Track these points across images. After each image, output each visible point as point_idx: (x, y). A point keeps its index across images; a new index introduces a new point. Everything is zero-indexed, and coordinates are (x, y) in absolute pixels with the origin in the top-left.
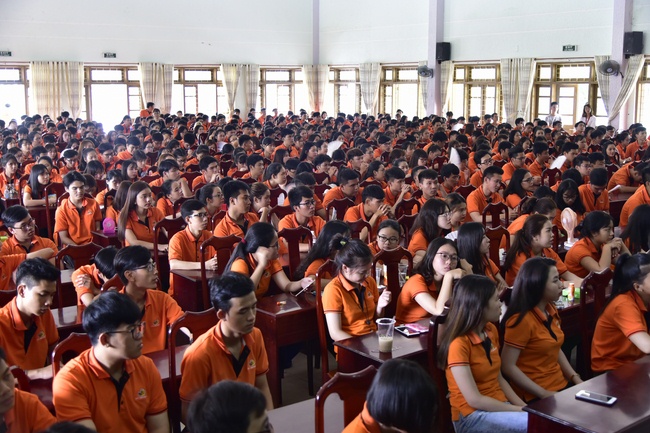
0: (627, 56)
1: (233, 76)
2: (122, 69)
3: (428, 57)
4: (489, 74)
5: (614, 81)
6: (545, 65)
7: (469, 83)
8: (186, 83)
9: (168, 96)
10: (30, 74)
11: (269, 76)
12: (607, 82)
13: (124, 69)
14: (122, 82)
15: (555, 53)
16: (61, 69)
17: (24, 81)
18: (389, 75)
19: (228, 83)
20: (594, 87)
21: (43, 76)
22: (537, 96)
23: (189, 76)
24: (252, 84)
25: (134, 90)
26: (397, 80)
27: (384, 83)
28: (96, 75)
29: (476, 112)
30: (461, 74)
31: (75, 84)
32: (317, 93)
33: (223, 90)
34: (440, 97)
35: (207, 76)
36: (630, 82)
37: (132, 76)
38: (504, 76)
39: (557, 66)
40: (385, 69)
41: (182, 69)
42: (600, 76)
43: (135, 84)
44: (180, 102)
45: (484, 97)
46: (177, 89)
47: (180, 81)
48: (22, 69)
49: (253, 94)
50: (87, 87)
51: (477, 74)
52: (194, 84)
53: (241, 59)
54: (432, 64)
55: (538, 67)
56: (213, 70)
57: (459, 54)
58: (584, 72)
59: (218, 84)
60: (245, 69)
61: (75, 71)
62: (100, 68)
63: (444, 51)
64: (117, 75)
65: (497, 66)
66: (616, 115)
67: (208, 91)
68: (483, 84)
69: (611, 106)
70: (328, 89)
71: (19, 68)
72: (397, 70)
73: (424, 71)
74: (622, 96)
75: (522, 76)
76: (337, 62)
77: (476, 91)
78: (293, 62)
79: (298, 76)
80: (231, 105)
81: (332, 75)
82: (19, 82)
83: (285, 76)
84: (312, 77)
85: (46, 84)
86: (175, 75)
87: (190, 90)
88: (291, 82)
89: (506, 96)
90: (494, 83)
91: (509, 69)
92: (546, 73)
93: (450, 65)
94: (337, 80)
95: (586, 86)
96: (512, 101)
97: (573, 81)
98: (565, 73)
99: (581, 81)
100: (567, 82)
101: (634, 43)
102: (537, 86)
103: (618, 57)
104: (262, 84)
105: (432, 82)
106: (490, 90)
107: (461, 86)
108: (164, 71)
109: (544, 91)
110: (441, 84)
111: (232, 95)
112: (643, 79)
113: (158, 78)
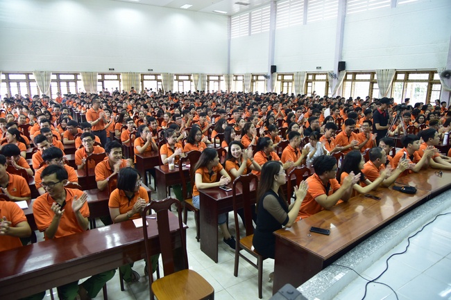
0: (339, 71)
1: (196, 78)
2: (155, 75)
3: (268, 71)
4: (290, 78)
5: (335, 82)
6: (310, 74)
7: (283, 81)
8: (179, 81)
9: (172, 85)
10: (121, 77)
11: (211, 78)
12: (332, 81)
13: (156, 75)
14: (155, 80)
15: (315, 70)
16: (132, 75)
17: (119, 80)
18: (255, 78)
19: (195, 81)
20: (328, 83)
21: (126, 77)
22: (307, 86)
23: (180, 78)
24: (204, 81)
25: (159, 83)
26: (257, 80)
27: (253, 81)
28: (145, 77)
29: (285, 92)
30: (280, 78)
31: (137, 80)
32: (229, 85)
33: (193, 83)
34: (272, 86)
35: (187, 78)
36: (340, 81)
37: (159, 77)
38: (295, 78)
39: (314, 75)
40: (253, 76)
41: (178, 75)
42: (329, 78)
43: (160, 81)
44: (177, 88)
45: (288, 86)
46: (175, 83)
47: (177, 80)
48: (118, 75)
49: (204, 85)
50: (142, 81)
51: (286, 78)
52: (182, 81)
54: (269, 74)
55: (308, 75)
56: (189, 76)
57: (279, 70)
58: (324, 77)
60: (202, 75)
61: (137, 76)
62: (147, 75)
63: (274, 69)
64: (153, 77)
65: (293, 75)
66: (335, 93)
67: (187, 84)
68: (288, 82)
69: (333, 90)
70: (233, 83)
71: (117, 74)
72: (257, 76)
73: (266, 76)
74: (337, 86)
75: (301, 78)
76: (236, 73)
77: (285, 84)
78: (220, 73)
79: (222, 78)
80: (196, 88)
81: (235, 78)
82: (117, 80)
84: (227, 79)
85: (127, 80)
86: (175, 77)
87: (181, 83)
88: (219, 81)
89: (296, 86)
90: (292, 81)
91: (297, 76)
92: (310, 77)
93: (276, 74)
94: (236, 80)
95: (325, 83)
96: (298, 88)
97: (320, 80)
98: (318, 77)
99: (323, 80)
100: (318, 80)
101: (342, 66)
102: (307, 82)
103: (336, 71)
104: (208, 81)
105: (269, 80)
106: (290, 84)
107: (280, 82)
108: (171, 76)
109: (309, 84)
110: (273, 81)
111: (196, 85)
112: (346, 80)
113: (169, 78)
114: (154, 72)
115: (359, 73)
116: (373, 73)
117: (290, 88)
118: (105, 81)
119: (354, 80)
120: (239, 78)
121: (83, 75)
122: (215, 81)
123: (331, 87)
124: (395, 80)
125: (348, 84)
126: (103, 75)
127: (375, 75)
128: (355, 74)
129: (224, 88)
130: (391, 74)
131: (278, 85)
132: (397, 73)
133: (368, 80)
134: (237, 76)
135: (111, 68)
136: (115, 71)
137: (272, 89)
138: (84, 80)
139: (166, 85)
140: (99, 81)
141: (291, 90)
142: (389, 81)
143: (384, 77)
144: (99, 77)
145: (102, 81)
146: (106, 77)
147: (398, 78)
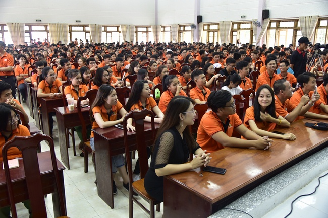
0: (263, 19)
1: (125, 29)
3: (194, 21)
4: (215, 27)
5: (259, 30)
6: (235, 23)
7: (209, 31)
8: (108, 32)
9: (100, 37)
10: (49, 28)
11: (139, 29)
12: (256, 29)
13: (84, 26)
14: (83, 31)
15: (239, 19)
16: (60, 27)
17: (46, 30)
18: (182, 28)
19: (123, 32)
20: (252, 32)
21: (53, 29)
22: (232, 35)
23: (109, 29)
24: (132, 32)
25: (88, 34)
26: (184, 30)
27: (180, 32)
28: (73, 28)
29: (211, 42)
30: (206, 27)
31: (65, 32)
32: (157, 36)
33: (121, 34)
34: (199, 36)
35: (115, 29)
36: (264, 29)
37: (87, 29)
38: (220, 28)
39: (239, 24)
40: (180, 26)
41: (106, 27)
42: (254, 26)
43: (88, 32)
44: (106, 39)
45: (214, 36)
46: (104, 34)
47: (105, 31)
48: (46, 26)
49: (132, 36)
50: (70, 33)
51: (212, 27)
52: (110, 32)
53: (128, 23)
54: (196, 23)
55: (233, 24)
56: (118, 27)
57: (205, 20)
58: (249, 26)
59: (120, 32)
60: (131, 27)
61: (65, 27)
62: (75, 26)
63: (200, 19)
64: (81, 28)
65: (218, 24)
66: (259, 41)
67: (115, 34)
68: (214, 31)
69: (257, 38)
70: (161, 34)
71: (45, 26)
72: (184, 26)
73: (193, 27)
74: (261, 34)
75: (227, 27)
76: (164, 24)
77: (211, 34)
78: (148, 25)
80: (124, 40)
81: (162, 29)
82: (45, 31)
83: (145, 29)
85: (55, 31)
86: (103, 29)
87: (109, 34)
88: (147, 32)
89: (221, 35)
90: (217, 31)
91: (222, 25)
92: (235, 26)
93: (202, 24)
94: (164, 31)
95: (249, 31)
96: (223, 38)
97: (245, 29)
98: (242, 26)
99: (247, 29)
100: (243, 29)
101: (266, 14)
102: (232, 31)
103: (260, 20)
104: (136, 32)
105: (196, 31)
106: (216, 33)
107: (206, 32)
108: (99, 27)
109: (234, 33)
110: (199, 31)
111: (124, 36)
112: (269, 28)
113: (97, 30)
114: (83, 23)
115: (283, 21)
116: (296, 21)
117: (216, 38)
118: (32, 32)
119: (278, 27)
120: (166, 29)
121: (10, 26)
122: (143, 32)
123: (256, 35)
124: (318, 26)
125: (272, 32)
126: (30, 26)
127: (299, 23)
128: (278, 22)
129: (152, 39)
130: (314, 21)
131: (204, 35)
132: (320, 20)
133: (292, 28)
134: (164, 27)
135: (37, 19)
136: (43, 22)
137: (199, 39)
138: (11, 31)
139: (94, 36)
140: (27, 32)
141: (217, 39)
142: (312, 28)
143: (307, 24)
144: (27, 28)
145: (30, 32)
146: (33, 28)
147: (321, 25)
